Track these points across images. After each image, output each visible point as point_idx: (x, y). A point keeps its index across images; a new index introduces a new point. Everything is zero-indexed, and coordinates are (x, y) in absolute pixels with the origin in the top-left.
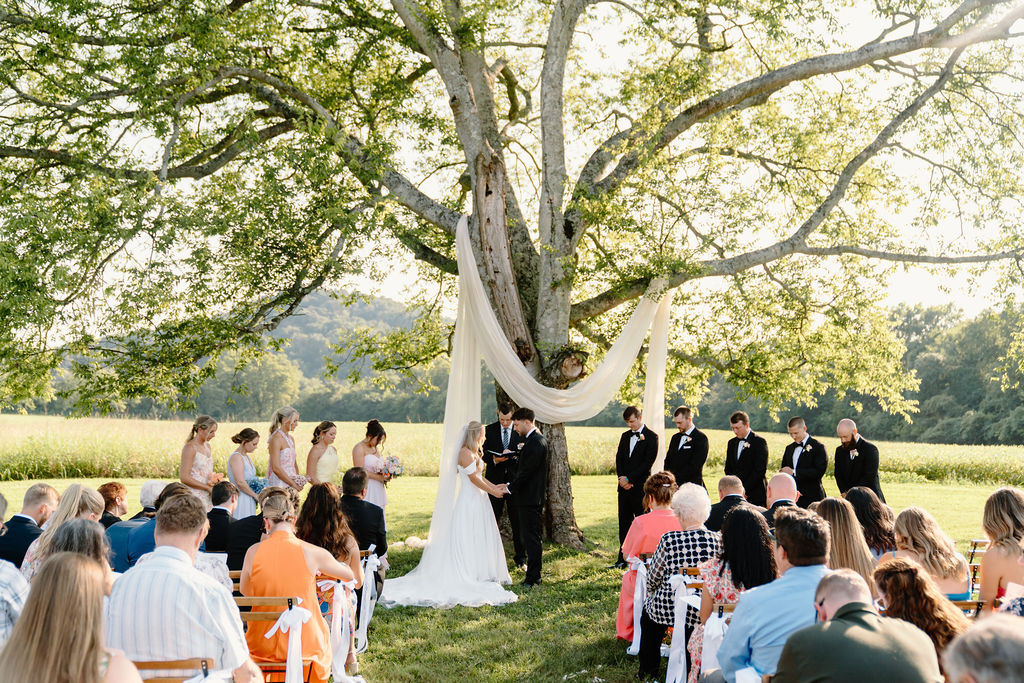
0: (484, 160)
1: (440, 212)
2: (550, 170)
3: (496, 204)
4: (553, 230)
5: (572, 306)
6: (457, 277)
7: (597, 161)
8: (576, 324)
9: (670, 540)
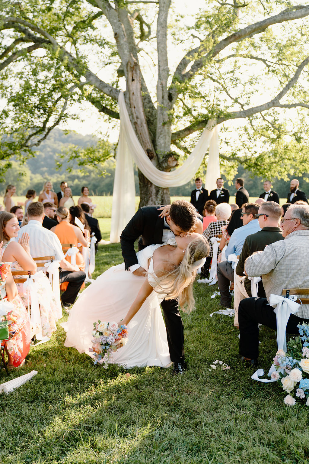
0: (131, 64)
1: (110, 89)
2: (161, 68)
3: (136, 86)
4: (163, 97)
5: (173, 134)
6: (119, 121)
7: (184, 63)
8: (174, 142)
9: (212, 225)
